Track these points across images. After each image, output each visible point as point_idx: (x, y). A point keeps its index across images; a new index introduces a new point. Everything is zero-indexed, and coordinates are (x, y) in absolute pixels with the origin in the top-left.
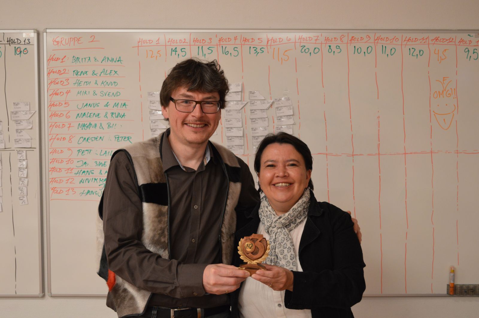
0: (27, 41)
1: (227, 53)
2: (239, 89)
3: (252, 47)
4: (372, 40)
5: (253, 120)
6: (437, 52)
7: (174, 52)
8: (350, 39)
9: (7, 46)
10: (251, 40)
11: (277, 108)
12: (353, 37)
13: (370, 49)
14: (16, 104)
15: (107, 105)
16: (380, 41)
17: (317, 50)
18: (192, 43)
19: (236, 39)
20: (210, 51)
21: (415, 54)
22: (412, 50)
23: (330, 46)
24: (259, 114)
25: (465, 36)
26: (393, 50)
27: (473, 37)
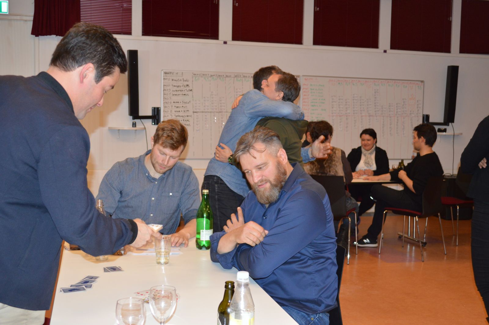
2: (357, 96)
3: (361, 83)
5: (361, 105)
6: (410, 87)
7: (339, 84)
8: (388, 82)
11: (367, 102)
13: (393, 85)
15: (319, 99)
16: (395, 83)
17: (378, 85)
18: (344, 81)
19: (356, 80)
20: (349, 84)
21: (405, 87)
23: (382, 84)
25: (418, 82)
26: (399, 86)
27: (420, 83)
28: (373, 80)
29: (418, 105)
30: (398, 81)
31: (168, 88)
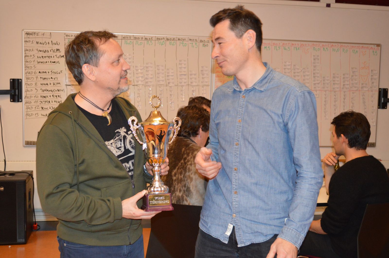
0: (208, 41)
1: (285, 49)
2: (290, 64)
3: (295, 47)
4: (339, 46)
6: (362, 52)
7: (265, 48)
8: (331, 45)
9: (200, 43)
10: (294, 45)
11: (303, 72)
12: (332, 45)
13: (338, 50)
14: (202, 67)
16: (342, 47)
17: (319, 49)
18: (272, 45)
19: (289, 44)
20: (279, 48)
21: (355, 52)
22: (354, 51)
23: (324, 48)
24: (297, 74)
25: (373, 46)
26: (347, 51)
27: (375, 47)
28: (312, 43)
29: (372, 76)
30: (346, 45)
31: (31, 53)
